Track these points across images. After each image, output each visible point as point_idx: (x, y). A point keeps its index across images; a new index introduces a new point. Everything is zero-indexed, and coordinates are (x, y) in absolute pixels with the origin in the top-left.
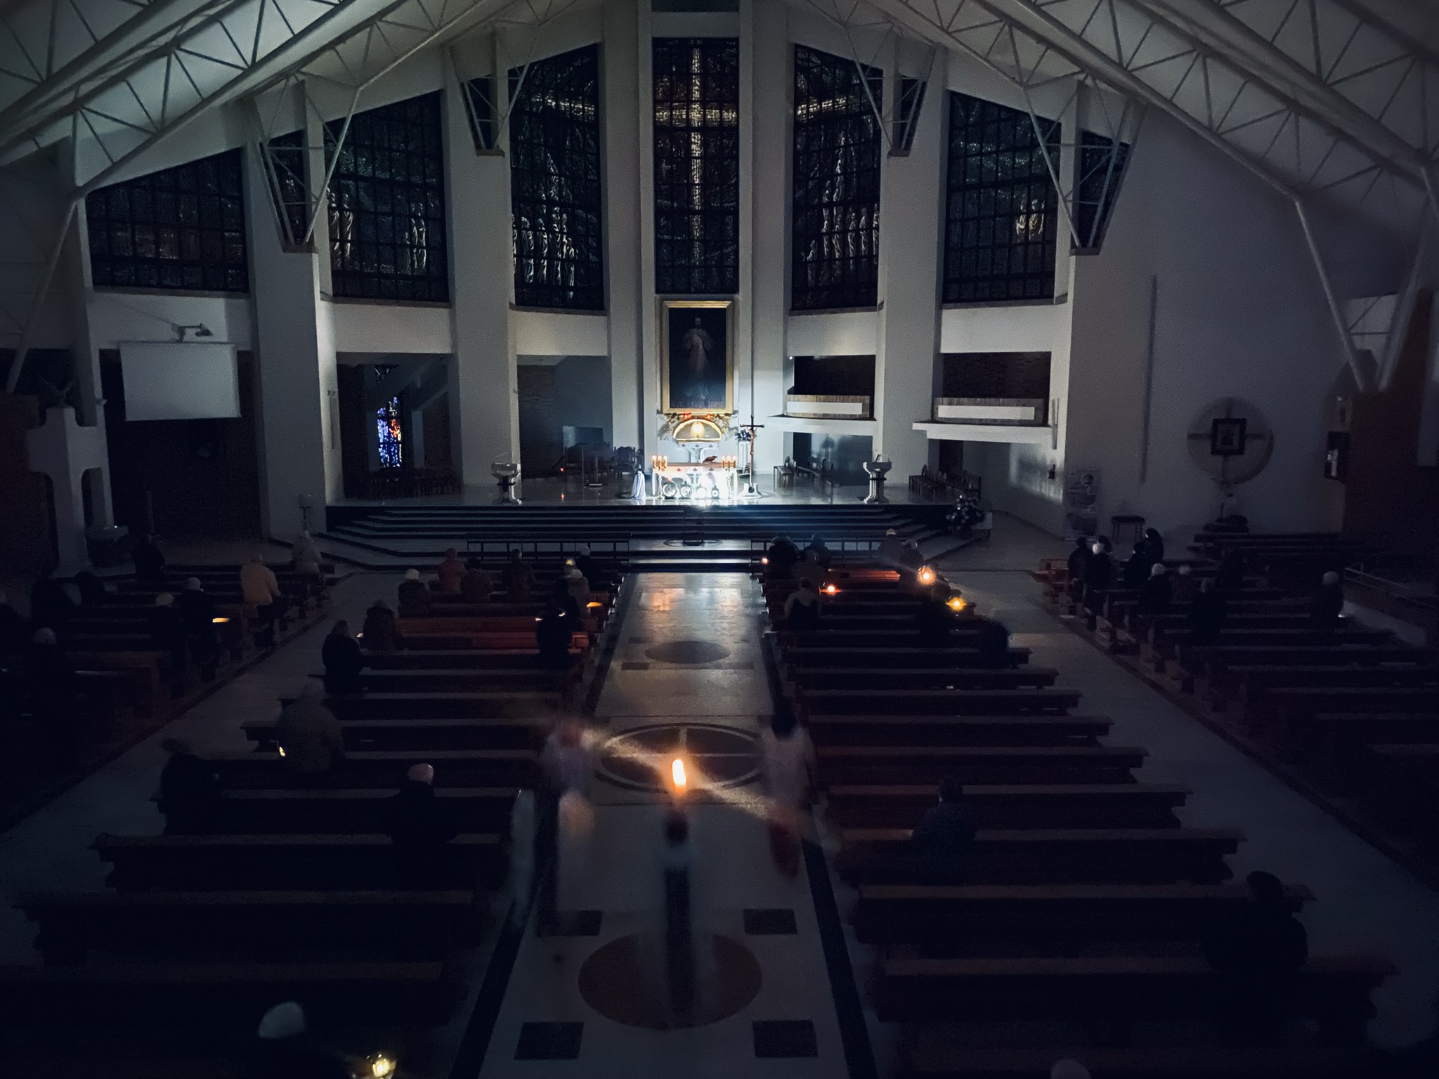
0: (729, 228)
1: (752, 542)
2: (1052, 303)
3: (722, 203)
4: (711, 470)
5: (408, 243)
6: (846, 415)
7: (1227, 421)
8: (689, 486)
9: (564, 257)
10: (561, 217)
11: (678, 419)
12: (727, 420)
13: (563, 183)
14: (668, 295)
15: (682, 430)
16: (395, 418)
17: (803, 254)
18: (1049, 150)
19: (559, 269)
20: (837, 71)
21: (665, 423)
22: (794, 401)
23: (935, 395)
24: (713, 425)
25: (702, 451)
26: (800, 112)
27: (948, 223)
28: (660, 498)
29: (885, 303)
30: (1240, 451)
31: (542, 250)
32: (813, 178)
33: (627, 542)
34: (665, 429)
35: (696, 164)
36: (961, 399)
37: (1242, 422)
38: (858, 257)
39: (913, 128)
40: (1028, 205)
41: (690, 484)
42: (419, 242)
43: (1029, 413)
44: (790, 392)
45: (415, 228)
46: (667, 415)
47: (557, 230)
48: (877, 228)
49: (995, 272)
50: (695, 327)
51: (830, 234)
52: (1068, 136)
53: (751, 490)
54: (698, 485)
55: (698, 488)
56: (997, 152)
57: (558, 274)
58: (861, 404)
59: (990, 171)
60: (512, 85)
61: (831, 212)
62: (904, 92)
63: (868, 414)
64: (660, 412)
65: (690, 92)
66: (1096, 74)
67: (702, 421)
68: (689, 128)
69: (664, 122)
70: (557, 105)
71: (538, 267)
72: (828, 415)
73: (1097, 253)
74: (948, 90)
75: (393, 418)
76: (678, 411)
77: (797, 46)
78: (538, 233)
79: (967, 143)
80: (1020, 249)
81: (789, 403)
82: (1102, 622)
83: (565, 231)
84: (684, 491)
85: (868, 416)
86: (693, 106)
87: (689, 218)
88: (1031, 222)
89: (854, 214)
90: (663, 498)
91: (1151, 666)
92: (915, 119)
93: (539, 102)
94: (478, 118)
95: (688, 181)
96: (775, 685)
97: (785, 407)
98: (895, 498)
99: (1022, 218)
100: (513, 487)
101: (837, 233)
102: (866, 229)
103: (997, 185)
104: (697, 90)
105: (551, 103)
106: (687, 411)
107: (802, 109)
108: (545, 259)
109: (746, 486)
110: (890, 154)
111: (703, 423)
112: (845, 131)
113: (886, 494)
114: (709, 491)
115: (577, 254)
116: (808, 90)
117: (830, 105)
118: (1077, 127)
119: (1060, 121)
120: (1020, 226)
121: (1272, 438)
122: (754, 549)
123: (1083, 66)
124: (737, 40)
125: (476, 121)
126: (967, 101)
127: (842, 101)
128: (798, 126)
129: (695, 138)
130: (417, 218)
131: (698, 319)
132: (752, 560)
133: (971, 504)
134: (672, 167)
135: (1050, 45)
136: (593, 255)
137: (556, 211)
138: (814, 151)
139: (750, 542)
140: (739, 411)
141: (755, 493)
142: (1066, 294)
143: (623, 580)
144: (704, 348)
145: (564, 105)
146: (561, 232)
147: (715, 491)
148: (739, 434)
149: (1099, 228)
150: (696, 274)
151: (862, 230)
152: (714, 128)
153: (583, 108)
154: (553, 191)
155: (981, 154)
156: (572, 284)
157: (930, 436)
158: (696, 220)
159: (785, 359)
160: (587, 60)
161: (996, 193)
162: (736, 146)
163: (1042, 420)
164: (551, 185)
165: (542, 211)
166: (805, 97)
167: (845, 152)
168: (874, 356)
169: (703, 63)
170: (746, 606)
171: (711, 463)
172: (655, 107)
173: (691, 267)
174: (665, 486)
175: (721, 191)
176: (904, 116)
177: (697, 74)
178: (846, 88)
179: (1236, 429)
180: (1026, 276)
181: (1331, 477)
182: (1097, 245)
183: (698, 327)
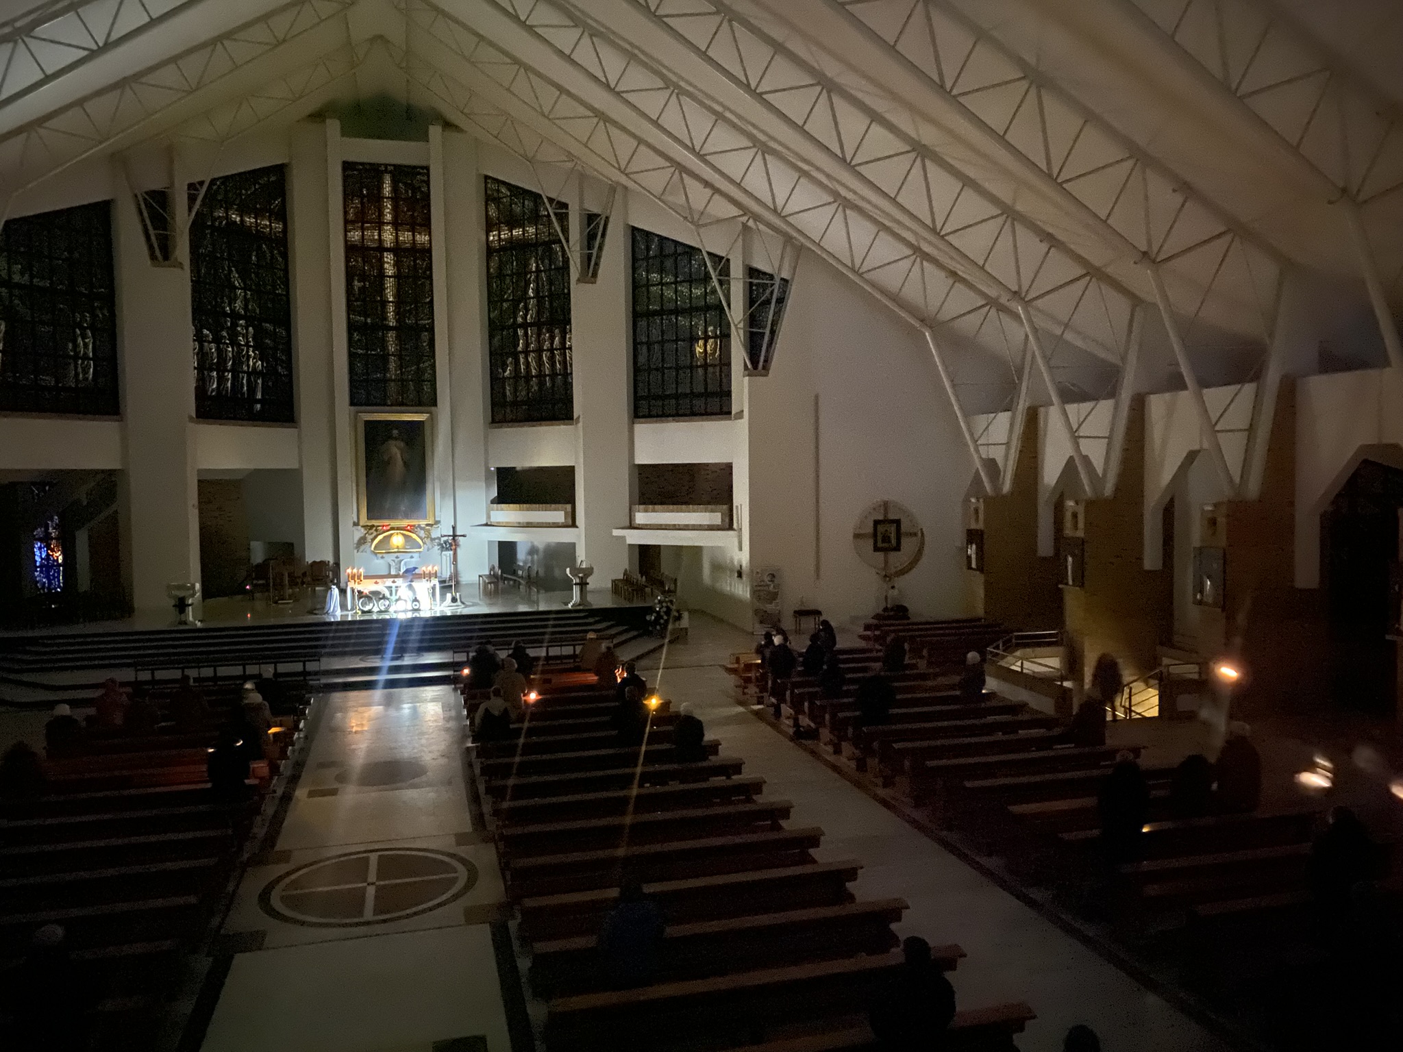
0: (425, 344)
2: (731, 420)
3: (416, 321)
4: (411, 581)
5: (72, 354)
6: (549, 523)
7: (886, 521)
8: (388, 599)
9: (250, 370)
10: (247, 330)
11: (376, 530)
12: (428, 531)
13: (249, 296)
14: (363, 408)
15: (380, 541)
16: (55, 539)
18: (721, 283)
19: (245, 381)
20: (526, 202)
21: (362, 535)
22: (497, 510)
23: (631, 504)
24: (414, 536)
25: (403, 563)
26: (491, 238)
27: (636, 345)
28: (356, 613)
29: (581, 418)
30: (897, 548)
31: (226, 363)
32: (507, 300)
33: (319, 660)
34: (362, 541)
35: (389, 284)
36: (656, 506)
37: (898, 522)
38: (554, 375)
39: (599, 257)
40: (706, 331)
41: (389, 596)
42: (85, 353)
43: (716, 518)
44: (493, 502)
45: (80, 340)
46: (362, 526)
47: (242, 343)
48: (570, 348)
49: (679, 391)
50: (391, 438)
51: (526, 352)
52: (737, 271)
53: (454, 600)
54: (397, 597)
55: (397, 600)
56: (676, 283)
57: (242, 387)
58: (563, 512)
59: (670, 300)
60: (192, 199)
61: (526, 334)
62: (589, 225)
63: (570, 523)
64: (356, 524)
65: (381, 214)
66: (757, 218)
67: (402, 532)
68: (381, 249)
69: (355, 241)
70: (242, 221)
71: (221, 379)
72: (531, 523)
73: (766, 375)
74: (628, 224)
75: (52, 539)
76: (375, 523)
77: (487, 177)
78: (221, 346)
80: (700, 371)
81: (492, 513)
82: (786, 709)
83: (252, 344)
84: (382, 605)
86: (385, 228)
87: (383, 333)
88: (708, 347)
89: (547, 335)
90: (360, 613)
91: (830, 749)
92: (601, 248)
93: (223, 217)
94: (155, 229)
95: (381, 297)
96: (475, 799)
97: (489, 517)
99: (701, 342)
100: (190, 608)
101: (533, 351)
102: (559, 349)
103: (677, 312)
104: (389, 213)
105: (235, 218)
106: (386, 522)
107: (494, 236)
108: (229, 371)
109: (449, 596)
110: (579, 281)
111: (403, 535)
112: (536, 258)
113: (590, 598)
114: (409, 603)
115: (265, 368)
116: (498, 219)
117: (520, 233)
118: (744, 264)
119: (729, 257)
120: (699, 349)
121: (922, 534)
122: (455, 660)
123: (746, 211)
124: (427, 168)
125: (152, 232)
126: (648, 235)
127: (532, 230)
128: (490, 251)
129: (387, 258)
130: (83, 329)
131: (396, 432)
132: (454, 671)
133: (669, 604)
134: (365, 285)
135: (717, 191)
136: (282, 368)
137: (241, 324)
138: (508, 275)
139: (452, 653)
140: (442, 522)
141: (459, 603)
142: (743, 411)
143: (312, 701)
144: (403, 460)
145: (249, 220)
146: (247, 345)
147: (417, 603)
148: (441, 544)
149: (767, 351)
150: (392, 388)
151: (556, 349)
152: (406, 250)
153: (270, 225)
154: (238, 305)
155: (661, 284)
156: (259, 396)
157: (629, 541)
158: (391, 335)
159: (487, 469)
160: (273, 179)
161: (677, 319)
162: (430, 267)
163: (728, 524)
164: (235, 299)
165: (226, 324)
166: (496, 224)
167: (537, 277)
168: (574, 467)
169: (395, 189)
170: (447, 720)
171: (411, 574)
172: (345, 227)
173: (385, 381)
174: (361, 600)
175: (416, 308)
176: (590, 247)
177: (388, 198)
178: (535, 218)
179: (893, 529)
180: (707, 394)
181: (971, 568)
182: (766, 368)
183: (396, 439)
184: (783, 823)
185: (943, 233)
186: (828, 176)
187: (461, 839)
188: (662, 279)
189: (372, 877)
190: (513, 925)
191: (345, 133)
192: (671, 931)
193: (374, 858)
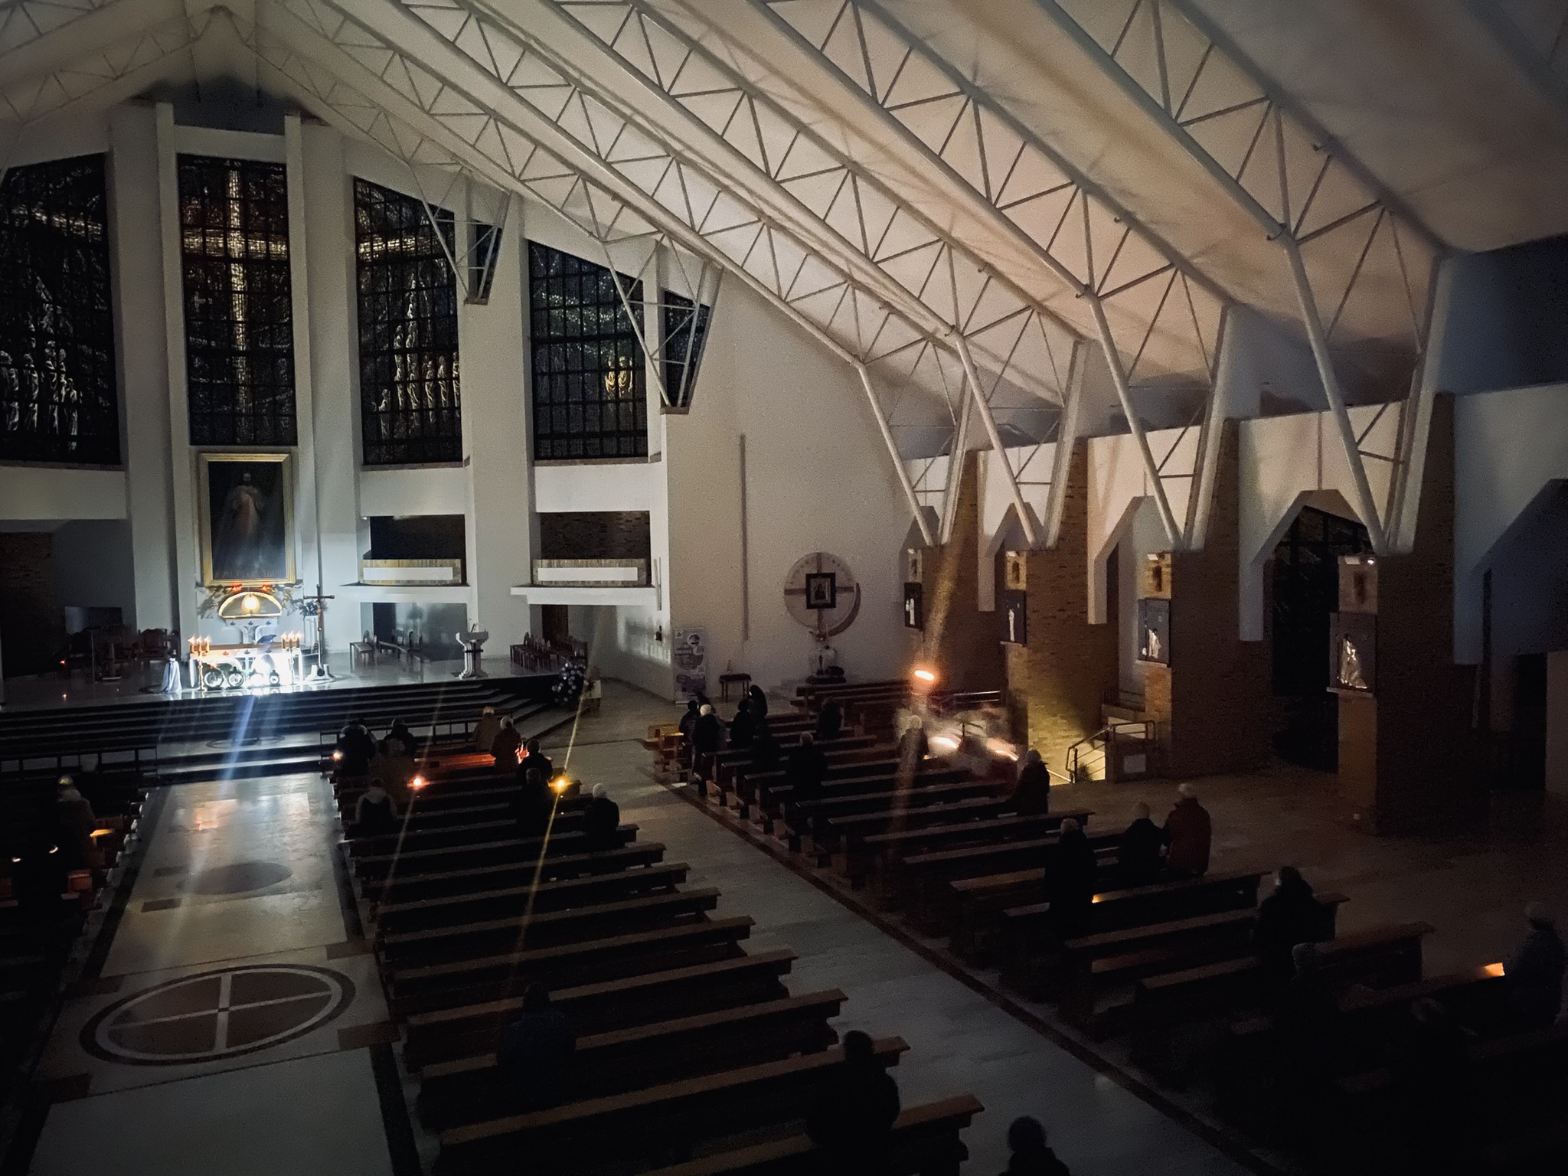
0: (282, 372)
1: (321, 734)
2: (647, 462)
3: (272, 344)
4: (269, 651)
6: (435, 581)
7: (820, 575)
8: (240, 673)
9: (63, 400)
10: (58, 352)
11: (225, 592)
12: (288, 592)
13: (59, 312)
14: (207, 447)
15: (230, 605)
17: (373, 403)
18: (633, 308)
19: (56, 414)
20: (404, 210)
21: (208, 598)
22: (371, 567)
23: (534, 557)
24: (271, 598)
25: (257, 630)
26: (362, 250)
27: (536, 375)
28: (201, 690)
29: (471, 461)
30: (832, 605)
31: (31, 392)
32: (382, 322)
33: (155, 747)
34: (208, 605)
35: (238, 301)
36: (562, 561)
37: (832, 576)
38: (438, 409)
39: (490, 275)
40: (616, 362)
41: (241, 670)
43: (631, 573)
44: (366, 557)
46: (210, 588)
47: (52, 368)
48: (457, 378)
49: (587, 429)
50: (242, 483)
51: (405, 382)
52: (650, 295)
53: (321, 673)
54: (251, 671)
55: (251, 674)
56: (581, 306)
57: (54, 420)
58: (452, 568)
59: (574, 326)
61: (404, 361)
62: (478, 237)
64: (197, 585)
65: (227, 218)
66: (672, 236)
67: (256, 593)
68: (227, 258)
69: (194, 249)
70: (50, 220)
71: (25, 412)
72: (413, 581)
73: (686, 413)
74: (526, 240)
76: (224, 583)
77: (357, 180)
78: (24, 371)
79: (549, 294)
80: (611, 406)
81: (365, 570)
82: (712, 786)
83: (64, 369)
84: (233, 679)
85: (460, 581)
86: (232, 234)
87: (231, 360)
88: (620, 380)
89: (430, 363)
90: (206, 690)
91: (760, 828)
92: (492, 265)
93: (25, 215)
95: (228, 318)
96: (349, 904)
97: (361, 574)
98: (492, 672)
99: (611, 374)
101: (413, 381)
102: (445, 379)
103: (584, 339)
104: (236, 217)
105: (41, 217)
106: (236, 582)
107: (365, 247)
108: (34, 402)
109: (314, 668)
110: (467, 301)
111: (257, 596)
112: (416, 274)
113: (484, 667)
114: (267, 677)
115: (82, 398)
116: (371, 227)
117: (397, 245)
118: (659, 287)
119: (641, 279)
120: (609, 382)
121: (859, 591)
122: (323, 743)
123: (659, 227)
124: (284, 166)
126: (548, 252)
127: (410, 242)
128: (361, 264)
129: (235, 270)
131: (247, 475)
132: (323, 756)
133: (578, 672)
134: (208, 301)
135: (626, 203)
136: (104, 399)
137: (50, 345)
138: (382, 293)
139: (318, 735)
140: (305, 581)
141: (326, 676)
142: (660, 453)
143: (147, 796)
144: (257, 510)
145: (59, 220)
146: (58, 370)
147: (275, 677)
148: (304, 608)
149: (686, 387)
150: (243, 423)
151: (441, 379)
152: (259, 261)
153: (86, 226)
154: (45, 321)
155: (565, 307)
156: (74, 433)
157: (531, 601)
158: (241, 363)
159: (359, 518)
160: (88, 171)
161: (583, 347)
162: (288, 281)
163: (646, 581)
164: (43, 314)
165: (31, 345)
166: (368, 234)
167: (417, 296)
168: (463, 516)
169: (243, 188)
170: (314, 812)
171: (267, 643)
172: (182, 232)
173: (235, 415)
174: (207, 675)
175: (272, 330)
176: (480, 262)
177: (235, 199)
178: (414, 229)
179: (827, 583)
180: (619, 434)
181: (910, 626)
182: (686, 403)
183: (248, 484)
184: (709, 914)
185: (875, 260)
186: (750, 192)
187: (333, 951)
188: (564, 300)
189: (224, 1003)
190: (398, 1048)
191: (178, 122)
192: (583, 1043)
193: (227, 979)
